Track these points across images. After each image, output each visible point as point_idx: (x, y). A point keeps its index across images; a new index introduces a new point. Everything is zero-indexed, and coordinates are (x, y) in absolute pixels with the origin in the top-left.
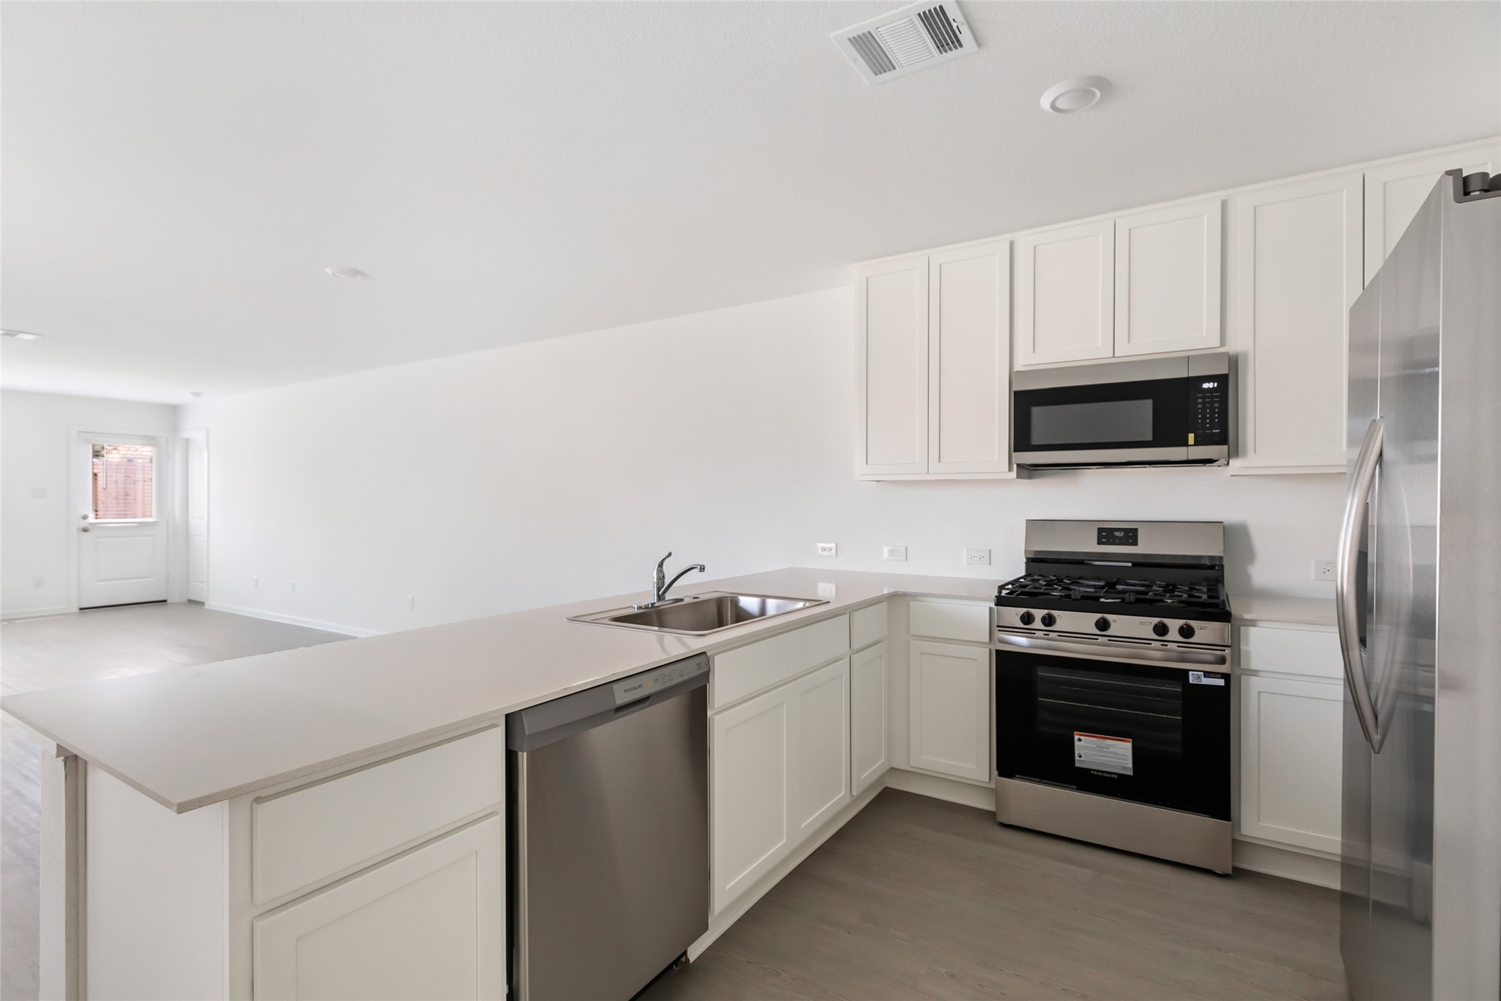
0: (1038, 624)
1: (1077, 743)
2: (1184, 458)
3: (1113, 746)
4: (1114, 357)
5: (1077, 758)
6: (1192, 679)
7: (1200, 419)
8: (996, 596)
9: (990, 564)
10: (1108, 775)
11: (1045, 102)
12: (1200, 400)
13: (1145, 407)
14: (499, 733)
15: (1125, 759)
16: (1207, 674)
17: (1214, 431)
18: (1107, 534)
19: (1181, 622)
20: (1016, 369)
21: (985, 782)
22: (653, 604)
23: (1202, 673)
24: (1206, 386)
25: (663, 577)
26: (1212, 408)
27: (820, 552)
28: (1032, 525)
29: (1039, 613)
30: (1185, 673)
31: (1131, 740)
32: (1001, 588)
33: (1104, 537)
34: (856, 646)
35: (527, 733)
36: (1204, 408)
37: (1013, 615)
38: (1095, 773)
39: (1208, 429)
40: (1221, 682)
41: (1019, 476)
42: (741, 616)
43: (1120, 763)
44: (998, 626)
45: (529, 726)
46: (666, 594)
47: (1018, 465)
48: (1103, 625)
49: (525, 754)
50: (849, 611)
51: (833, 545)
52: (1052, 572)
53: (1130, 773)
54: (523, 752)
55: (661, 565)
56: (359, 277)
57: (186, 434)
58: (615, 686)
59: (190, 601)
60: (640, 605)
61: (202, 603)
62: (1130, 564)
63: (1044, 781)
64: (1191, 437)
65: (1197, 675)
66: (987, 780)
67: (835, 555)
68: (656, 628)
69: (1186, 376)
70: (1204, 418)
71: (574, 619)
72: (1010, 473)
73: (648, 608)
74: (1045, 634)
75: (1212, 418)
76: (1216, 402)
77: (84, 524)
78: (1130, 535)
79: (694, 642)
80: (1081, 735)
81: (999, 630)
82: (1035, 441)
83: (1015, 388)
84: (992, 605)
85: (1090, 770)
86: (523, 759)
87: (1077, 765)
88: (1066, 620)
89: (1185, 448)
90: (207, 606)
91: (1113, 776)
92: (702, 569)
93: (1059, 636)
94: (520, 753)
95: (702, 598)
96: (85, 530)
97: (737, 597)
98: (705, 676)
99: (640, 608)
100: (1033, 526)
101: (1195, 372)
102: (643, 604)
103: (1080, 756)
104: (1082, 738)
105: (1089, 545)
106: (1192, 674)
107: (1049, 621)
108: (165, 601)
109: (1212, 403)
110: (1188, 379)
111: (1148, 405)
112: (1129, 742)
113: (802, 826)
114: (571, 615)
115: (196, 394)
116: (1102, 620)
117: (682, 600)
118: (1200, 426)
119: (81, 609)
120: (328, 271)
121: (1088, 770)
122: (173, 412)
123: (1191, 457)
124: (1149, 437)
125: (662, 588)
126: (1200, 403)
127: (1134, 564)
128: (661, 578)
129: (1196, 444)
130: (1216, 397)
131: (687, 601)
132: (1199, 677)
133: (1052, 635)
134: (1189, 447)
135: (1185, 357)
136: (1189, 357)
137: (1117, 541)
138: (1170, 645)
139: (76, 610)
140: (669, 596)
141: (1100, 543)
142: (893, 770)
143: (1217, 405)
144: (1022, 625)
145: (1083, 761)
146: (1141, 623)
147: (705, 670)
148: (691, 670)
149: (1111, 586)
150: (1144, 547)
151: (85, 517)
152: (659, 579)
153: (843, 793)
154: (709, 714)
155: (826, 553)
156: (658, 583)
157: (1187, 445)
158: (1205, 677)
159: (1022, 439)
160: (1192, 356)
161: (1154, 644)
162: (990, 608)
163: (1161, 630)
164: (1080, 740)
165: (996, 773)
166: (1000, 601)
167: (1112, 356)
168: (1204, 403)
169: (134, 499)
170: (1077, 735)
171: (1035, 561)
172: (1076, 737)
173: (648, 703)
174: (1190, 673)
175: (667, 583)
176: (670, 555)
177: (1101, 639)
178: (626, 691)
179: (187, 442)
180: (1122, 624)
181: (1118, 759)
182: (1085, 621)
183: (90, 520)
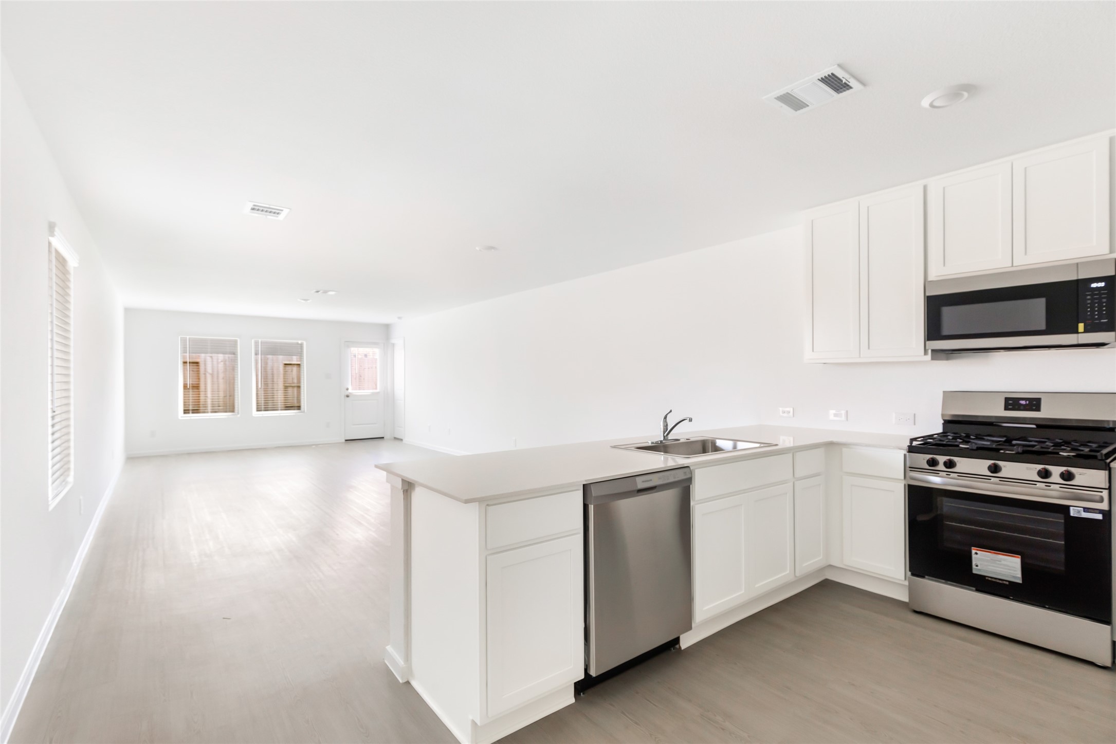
0: (941, 467)
1: (974, 556)
2: (1075, 342)
3: (1004, 560)
4: (1012, 266)
5: (974, 567)
6: (1073, 513)
7: (1089, 311)
8: (908, 446)
9: (915, 424)
10: (1001, 582)
11: (925, 103)
12: (1089, 297)
13: (1039, 305)
14: (580, 494)
15: (1015, 571)
16: (1086, 510)
17: (1102, 321)
18: (1012, 403)
19: (1063, 469)
20: (931, 277)
21: (901, 580)
22: (661, 441)
23: (1082, 509)
24: (1094, 285)
25: (667, 425)
26: (1100, 303)
27: (781, 414)
28: (947, 395)
29: (942, 459)
30: (1067, 508)
31: (1020, 556)
32: (912, 440)
33: (1010, 404)
34: (797, 475)
35: (593, 495)
36: (1092, 304)
37: (922, 459)
38: (990, 579)
39: (1096, 319)
40: (1099, 517)
41: (933, 359)
42: (716, 449)
43: (1010, 573)
44: (910, 467)
45: (595, 492)
46: (669, 436)
47: (933, 351)
48: (995, 469)
49: (592, 506)
50: (793, 451)
51: (791, 410)
52: (963, 430)
53: (1020, 581)
54: (591, 504)
55: (665, 418)
56: (493, 250)
57: (393, 341)
58: (638, 479)
59: (396, 439)
60: (653, 441)
61: (402, 440)
62: (1034, 426)
63: (949, 582)
64: (1081, 327)
65: (1078, 510)
66: (903, 578)
67: (792, 416)
68: (662, 453)
69: (1075, 278)
70: (1093, 311)
71: (614, 447)
72: (926, 356)
73: (658, 443)
74: (947, 475)
75: (1100, 310)
76: (1104, 298)
77: (347, 393)
78: (1034, 404)
79: (681, 461)
80: (977, 550)
81: (911, 470)
82: (945, 332)
83: (928, 294)
84: (905, 452)
85: (985, 577)
86: (591, 508)
87: (974, 572)
88: (964, 464)
89: (1075, 335)
90: (404, 441)
91: (1005, 582)
92: (691, 420)
93: (958, 476)
94: (590, 505)
95: (692, 439)
96: (348, 396)
97: (715, 440)
98: (689, 480)
99: (652, 443)
100: (949, 396)
101: (1083, 276)
102: (654, 441)
103: (977, 566)
104: (978, 552)
105: (997, 410)
106: (1073, 509)
107: (950, 465)
108: (383, 438)
109: (1101, 299)
110: (1078, 281)
111: (1042, 301)
112: (1018, 557)
113: (757, 586)
114: (613, 445)
115: (399, 318)
116: (993, 465)
117: (678, 440)
118: (1089, 317)
119: (346, 440)
120: (477, 248)
121: (984, 577)
122: (387, 328)
123: (1081, 342)
124: (1043, 327)
125: (667, 431)
126: (1089, 299)
127: (1039, 426)
128: (666, 426)
129: (1086, 331)
130: (1104, 294)
131: (682, 441)
132: (1079, 512)
133: (952, 475)
134: (1080, 335)
135: (1073, 264)
136: (1077, 264)
137: (1022, 407)
138: (1053, 486)
139: (344, 441)
140: (670, 437)
141: (1006, 409)
142: (831, 566)
143: (1104, 300)
144: (928, 467)
145: (979, 569)
146: (1027, 468)
147: (688, 476)
148: (680, 476)
149: (1009, 441)
150: (1046, 412)
151: (347, 389)
152: (664, 426)
153: (788, 572)
154: (692, 503)
155: (785, 415)
156: (664, 429)
157: (1077, 332)
158: (1084, 511)
159: (934, 330)
160: (1080, 263)
161: (1039, 485)
162: (905, 455)
163: (1045, 474)
164: (976, 553)
165: (909, 573)
166: (911, 449)
167: (1011, 265)
168: (1092, 299)
169: (364, 379)
170: (974, 549)
171: (949, 423)
172: (973, 552)
173: (655, 490)
174: (1071, 508)
175: (669, 428)
176: (671, 411)
177: (993, 479)
178: (643, 482)
179: (393, 345)
180: (1009, 469)
181: (1009, 570)
182: (981, 466)
183: (350, 391)
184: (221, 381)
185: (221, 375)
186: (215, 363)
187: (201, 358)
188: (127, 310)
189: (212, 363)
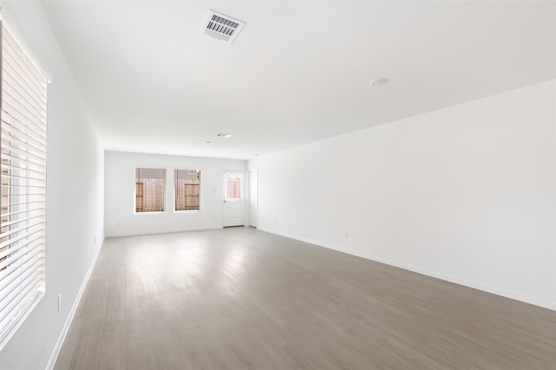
57: (249, 170)
59: (252, 226)
61: (256, 227)
77: (224, 200)
90: (257, 229)
96: (225, 202)
108: (244, 226)
115: (257, 155)
119: (224, 227)
122: (246, 162)
151: (225, 198)
179: (250, 172)
183: (226, 199)
184: (154, 193)
185: (154, 190)
186: (151, 184)
187: (144, 181)
188: (106, 152)
189: (149, 183)
